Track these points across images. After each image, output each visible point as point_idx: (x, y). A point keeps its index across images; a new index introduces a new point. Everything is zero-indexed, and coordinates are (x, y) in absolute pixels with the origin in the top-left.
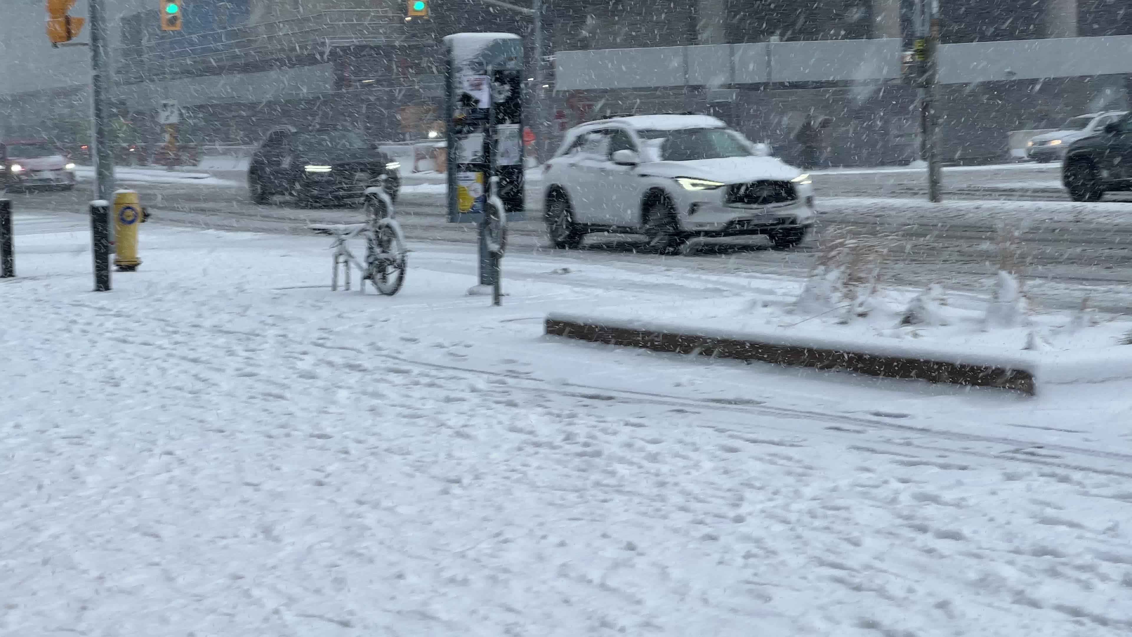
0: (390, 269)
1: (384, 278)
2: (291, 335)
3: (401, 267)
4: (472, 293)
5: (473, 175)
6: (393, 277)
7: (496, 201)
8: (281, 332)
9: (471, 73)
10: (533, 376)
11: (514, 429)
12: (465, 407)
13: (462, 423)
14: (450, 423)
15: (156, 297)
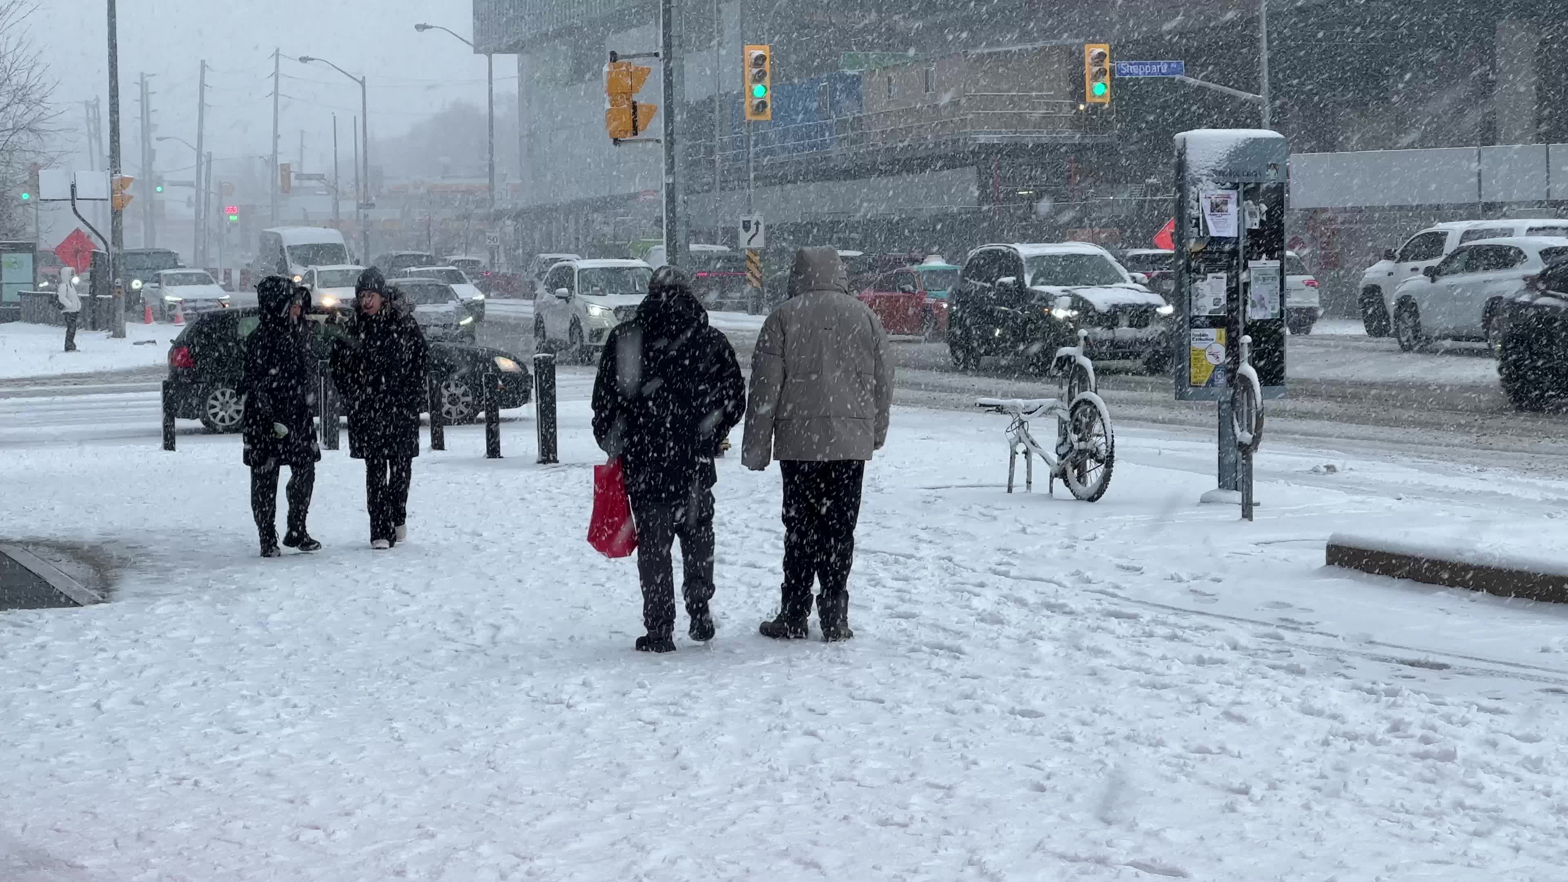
0: (1090, 464)
1: (1081, 477)
2: (957, 558)
3: (1108, 461)
4: (1206, 501)
5: (1212, 333)
6: (1094, 474)
7: (1248, 370)
8: (945, 554)
9: (1212, 186)
10: (1318, 628)
11: (1309, 711)
12: (1229, 674)
13: (1229, 698)
14: (1212, 699)
15: (758, 496)
